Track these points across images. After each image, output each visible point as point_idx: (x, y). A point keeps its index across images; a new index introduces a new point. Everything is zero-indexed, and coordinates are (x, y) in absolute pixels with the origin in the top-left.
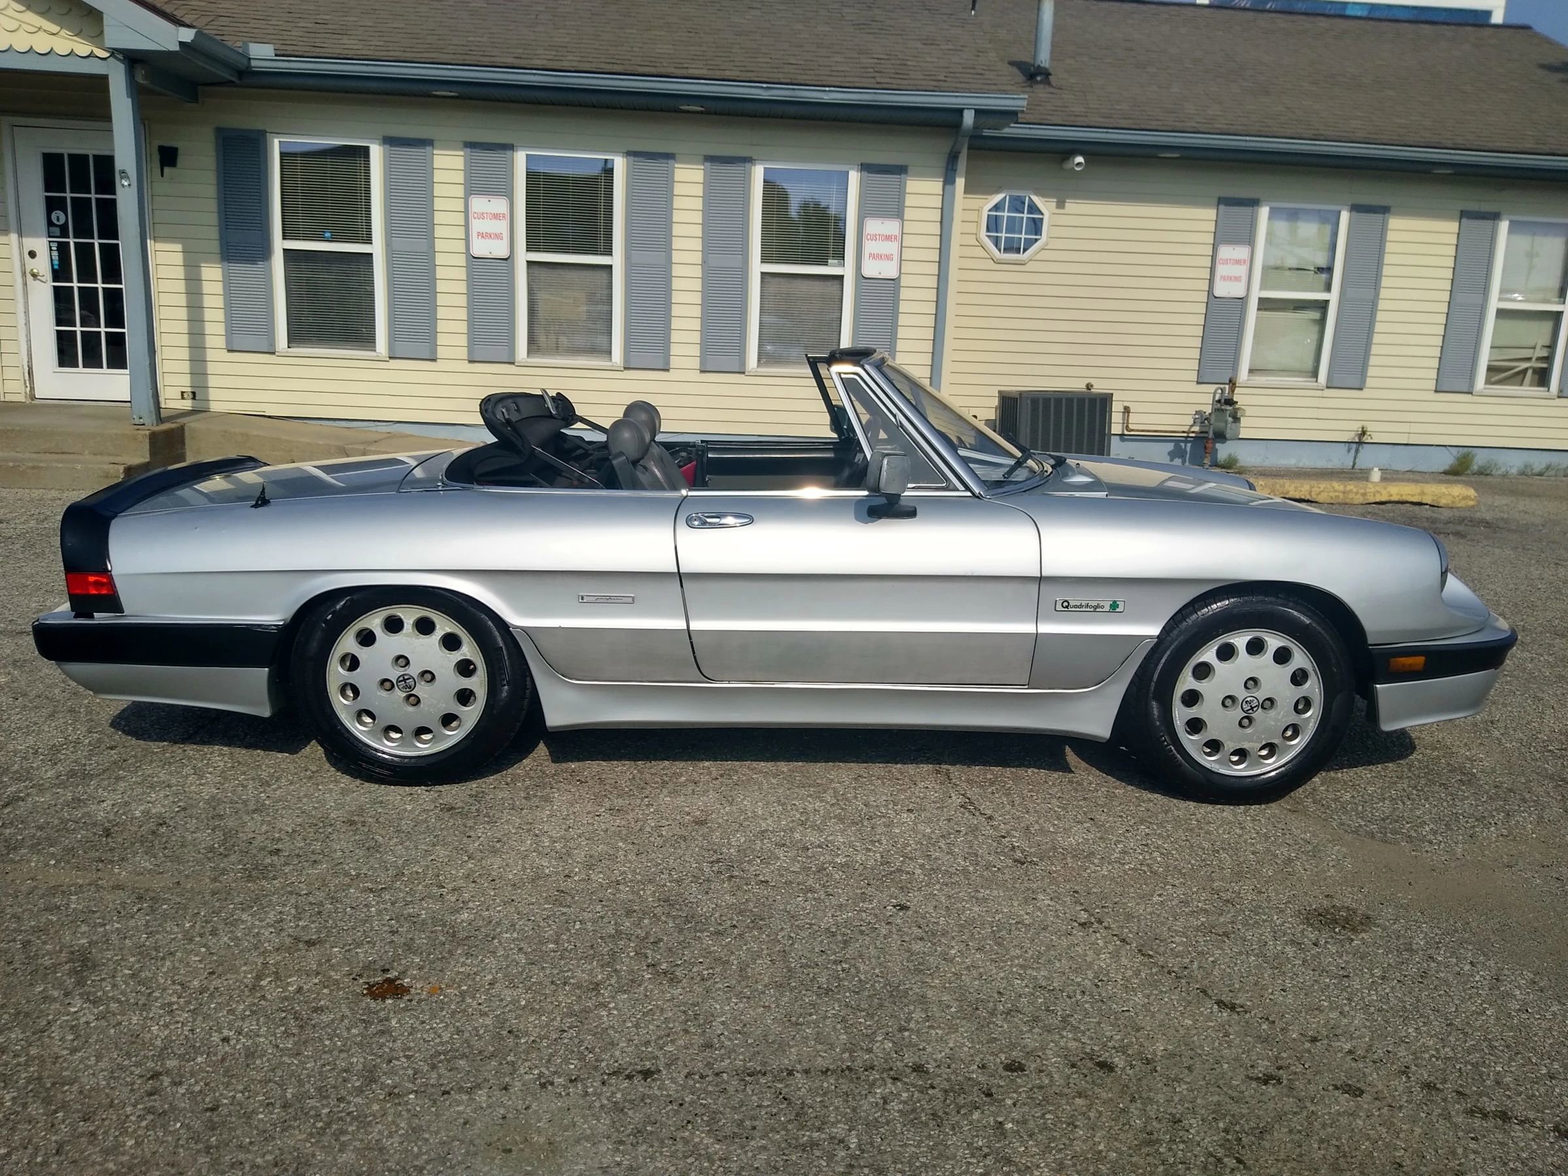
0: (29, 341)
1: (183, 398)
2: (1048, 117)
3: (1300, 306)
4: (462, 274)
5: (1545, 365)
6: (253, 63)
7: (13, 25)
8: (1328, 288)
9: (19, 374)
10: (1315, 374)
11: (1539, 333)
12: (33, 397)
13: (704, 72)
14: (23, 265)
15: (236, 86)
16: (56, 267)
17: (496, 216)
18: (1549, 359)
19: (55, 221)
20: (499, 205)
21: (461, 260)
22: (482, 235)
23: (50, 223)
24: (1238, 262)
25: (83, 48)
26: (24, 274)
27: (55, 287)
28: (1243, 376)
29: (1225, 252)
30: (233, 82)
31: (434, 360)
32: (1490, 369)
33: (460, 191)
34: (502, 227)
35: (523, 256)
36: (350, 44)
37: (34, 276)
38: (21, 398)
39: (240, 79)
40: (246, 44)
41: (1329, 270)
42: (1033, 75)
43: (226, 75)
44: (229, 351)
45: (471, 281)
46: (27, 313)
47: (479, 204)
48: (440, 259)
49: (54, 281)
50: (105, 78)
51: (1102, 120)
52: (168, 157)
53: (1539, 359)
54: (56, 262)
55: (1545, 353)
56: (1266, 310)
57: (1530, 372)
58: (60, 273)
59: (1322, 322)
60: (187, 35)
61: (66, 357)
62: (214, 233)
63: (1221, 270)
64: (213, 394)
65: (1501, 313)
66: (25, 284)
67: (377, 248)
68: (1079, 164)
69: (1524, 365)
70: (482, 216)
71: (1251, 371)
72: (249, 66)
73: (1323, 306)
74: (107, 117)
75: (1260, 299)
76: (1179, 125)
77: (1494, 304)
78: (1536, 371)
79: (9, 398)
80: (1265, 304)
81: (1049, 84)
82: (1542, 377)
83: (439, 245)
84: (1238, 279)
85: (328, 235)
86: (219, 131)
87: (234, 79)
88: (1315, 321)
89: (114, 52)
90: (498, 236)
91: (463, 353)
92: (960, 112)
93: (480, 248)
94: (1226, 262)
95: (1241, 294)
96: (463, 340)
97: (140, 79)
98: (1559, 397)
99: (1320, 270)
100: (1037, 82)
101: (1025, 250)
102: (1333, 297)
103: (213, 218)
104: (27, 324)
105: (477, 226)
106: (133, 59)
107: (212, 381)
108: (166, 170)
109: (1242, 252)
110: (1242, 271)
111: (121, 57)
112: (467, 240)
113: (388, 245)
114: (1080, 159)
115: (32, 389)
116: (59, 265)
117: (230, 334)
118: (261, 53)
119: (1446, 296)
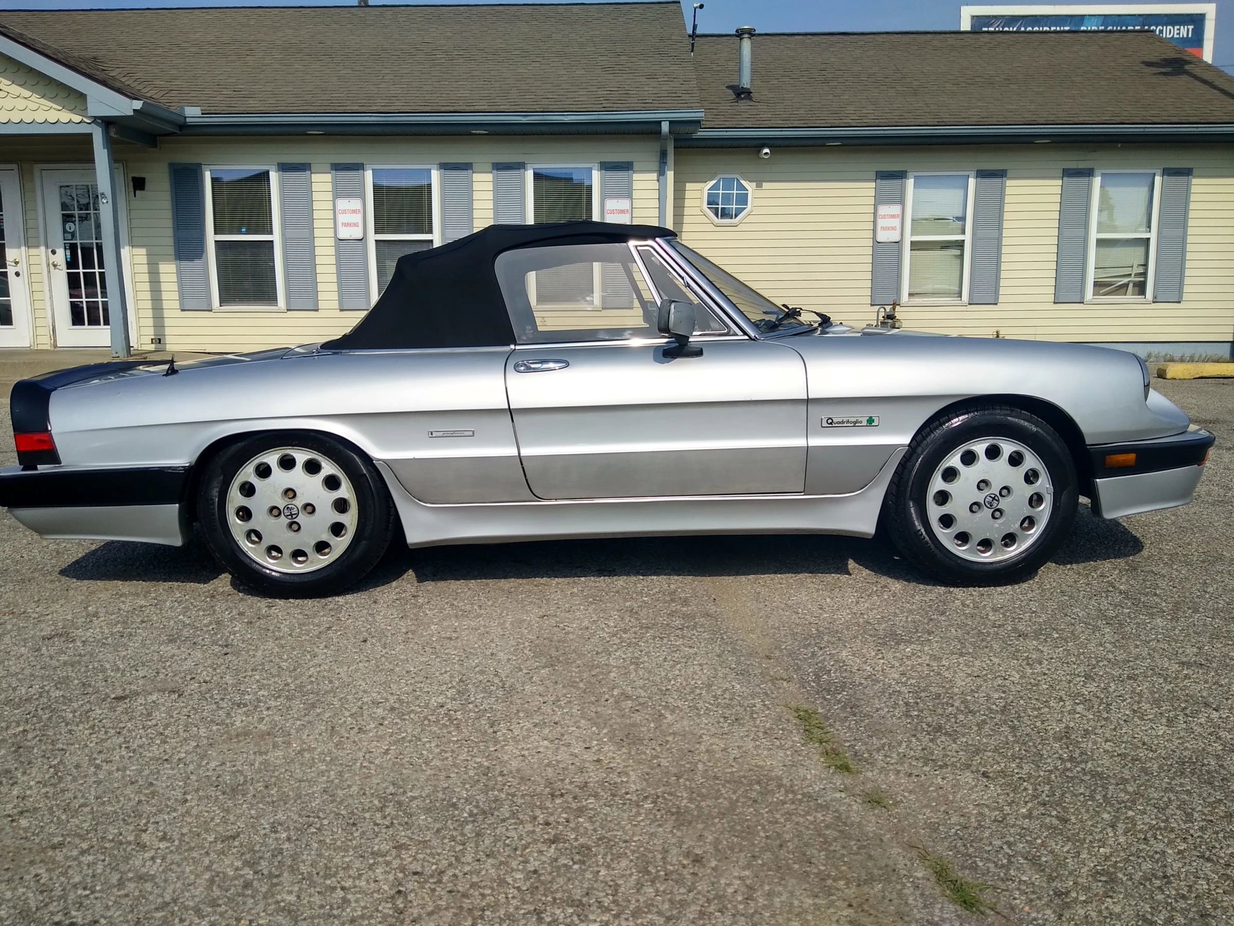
0: (53, 310)
1: (152, 343)
2: (742, 123)
3: (945, 245)
4: (332, 251)
5: (1142, 279)
6: (188, 120)
7: (35, 106)
8: (963, 232)
9: (47, 331)
10: (960, 295)
11: (1134, 256)
12: (55, 346)
13: (486, 108)
14: (48, 259)
15: (181, 135)
16: (69, 260)
17: (354, 212)
18: (1145, 274)
19: (68, 229)
20: (356, 204)
21: (332, 242)
22: (346, 225)
23: (65, 231)
24: (893, 216)
25: (77, 118)
26: (48, 265)
27: (68, 273)
28: (905, 298)
29: (883, 210)
30: (175, 133)
31: (317, 310)
32: (1097, 284)
33: (329, 196)
34: (358, 218)
35: (372, 237)
36: (253, 104)
37: (55, 266)
38: (48, 347)
39: (181, 130)
40: (182, 108)
41: (963, 219)
42: (741, 93)
43: (170, 129)
44: (182, 310)
45: (338, 255)
46: (50, 290)
47: (342, 204)
48: (317, 242)
49: (68, 269)
50: (91, 135)
51: (782, 122)
52: (139, 184)
53: (1137, 275)
54: (69, 257)
55: (1141, 270)
56: (914, 250)
57: (1131, 285)
58: (72, 263)
59: (961, 256)
60: (138, 105)
61: (77, 318)
62: (170, 232)
63: (881, 223)
64: (168, 339)
65: (1101, 243)
66: (49, 272)
67: (276, 237)
68: (766, 154)
69: (1125, 280)
70: (344, 212)
71: (911, 295)
72: (185, 122)
73: (960, 245)
74: (92, 160)
75: (911, 242)
76: (837, 122)
77: (1094, 235)
78: (1136, 284)
79: (40, 347)
80: (915, 246)
81: (751, 99)
82: (1141, 288)
83: (317, 233)
84: (893, 228)
85: (244, 230)
86: (171, 165)
87: (175, 131)
88: (956, 256)
89: (96, 120)
90: (356, 225)
91: (336, 304)
92: (660, 122)
93: (344, 233)
94: (884, 217)
95: (897, 239)
96: (335, 296)
97: (112, 134)
98: (1154, 302)
99: (958, 219)
100: (742, 99)
101: (736, 216)
102: (967, 238)
103: (169, 223)
104: (51, 297)
105: (341, 219)
106: (107, 123)
107: (168, 331)
108: (138, 192)
109: (896, 209)
110: (897, 222)
111: (100, 121)
112: (335, 228)
113: (283, 235)
114: (767, 150)
115: (55, 341)
116: (71, 258)
117: (182, 298)
118: (193, 113)
119: (1055, 232)
